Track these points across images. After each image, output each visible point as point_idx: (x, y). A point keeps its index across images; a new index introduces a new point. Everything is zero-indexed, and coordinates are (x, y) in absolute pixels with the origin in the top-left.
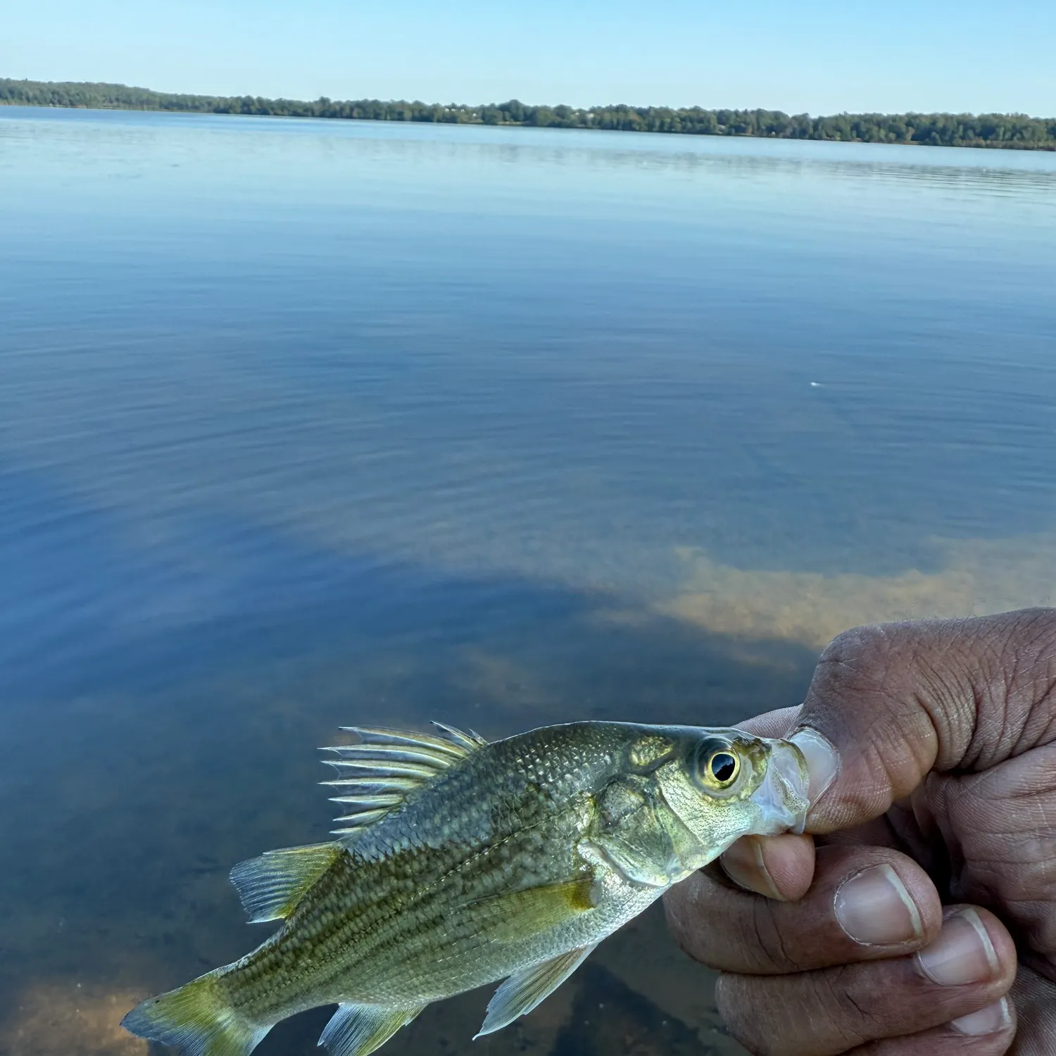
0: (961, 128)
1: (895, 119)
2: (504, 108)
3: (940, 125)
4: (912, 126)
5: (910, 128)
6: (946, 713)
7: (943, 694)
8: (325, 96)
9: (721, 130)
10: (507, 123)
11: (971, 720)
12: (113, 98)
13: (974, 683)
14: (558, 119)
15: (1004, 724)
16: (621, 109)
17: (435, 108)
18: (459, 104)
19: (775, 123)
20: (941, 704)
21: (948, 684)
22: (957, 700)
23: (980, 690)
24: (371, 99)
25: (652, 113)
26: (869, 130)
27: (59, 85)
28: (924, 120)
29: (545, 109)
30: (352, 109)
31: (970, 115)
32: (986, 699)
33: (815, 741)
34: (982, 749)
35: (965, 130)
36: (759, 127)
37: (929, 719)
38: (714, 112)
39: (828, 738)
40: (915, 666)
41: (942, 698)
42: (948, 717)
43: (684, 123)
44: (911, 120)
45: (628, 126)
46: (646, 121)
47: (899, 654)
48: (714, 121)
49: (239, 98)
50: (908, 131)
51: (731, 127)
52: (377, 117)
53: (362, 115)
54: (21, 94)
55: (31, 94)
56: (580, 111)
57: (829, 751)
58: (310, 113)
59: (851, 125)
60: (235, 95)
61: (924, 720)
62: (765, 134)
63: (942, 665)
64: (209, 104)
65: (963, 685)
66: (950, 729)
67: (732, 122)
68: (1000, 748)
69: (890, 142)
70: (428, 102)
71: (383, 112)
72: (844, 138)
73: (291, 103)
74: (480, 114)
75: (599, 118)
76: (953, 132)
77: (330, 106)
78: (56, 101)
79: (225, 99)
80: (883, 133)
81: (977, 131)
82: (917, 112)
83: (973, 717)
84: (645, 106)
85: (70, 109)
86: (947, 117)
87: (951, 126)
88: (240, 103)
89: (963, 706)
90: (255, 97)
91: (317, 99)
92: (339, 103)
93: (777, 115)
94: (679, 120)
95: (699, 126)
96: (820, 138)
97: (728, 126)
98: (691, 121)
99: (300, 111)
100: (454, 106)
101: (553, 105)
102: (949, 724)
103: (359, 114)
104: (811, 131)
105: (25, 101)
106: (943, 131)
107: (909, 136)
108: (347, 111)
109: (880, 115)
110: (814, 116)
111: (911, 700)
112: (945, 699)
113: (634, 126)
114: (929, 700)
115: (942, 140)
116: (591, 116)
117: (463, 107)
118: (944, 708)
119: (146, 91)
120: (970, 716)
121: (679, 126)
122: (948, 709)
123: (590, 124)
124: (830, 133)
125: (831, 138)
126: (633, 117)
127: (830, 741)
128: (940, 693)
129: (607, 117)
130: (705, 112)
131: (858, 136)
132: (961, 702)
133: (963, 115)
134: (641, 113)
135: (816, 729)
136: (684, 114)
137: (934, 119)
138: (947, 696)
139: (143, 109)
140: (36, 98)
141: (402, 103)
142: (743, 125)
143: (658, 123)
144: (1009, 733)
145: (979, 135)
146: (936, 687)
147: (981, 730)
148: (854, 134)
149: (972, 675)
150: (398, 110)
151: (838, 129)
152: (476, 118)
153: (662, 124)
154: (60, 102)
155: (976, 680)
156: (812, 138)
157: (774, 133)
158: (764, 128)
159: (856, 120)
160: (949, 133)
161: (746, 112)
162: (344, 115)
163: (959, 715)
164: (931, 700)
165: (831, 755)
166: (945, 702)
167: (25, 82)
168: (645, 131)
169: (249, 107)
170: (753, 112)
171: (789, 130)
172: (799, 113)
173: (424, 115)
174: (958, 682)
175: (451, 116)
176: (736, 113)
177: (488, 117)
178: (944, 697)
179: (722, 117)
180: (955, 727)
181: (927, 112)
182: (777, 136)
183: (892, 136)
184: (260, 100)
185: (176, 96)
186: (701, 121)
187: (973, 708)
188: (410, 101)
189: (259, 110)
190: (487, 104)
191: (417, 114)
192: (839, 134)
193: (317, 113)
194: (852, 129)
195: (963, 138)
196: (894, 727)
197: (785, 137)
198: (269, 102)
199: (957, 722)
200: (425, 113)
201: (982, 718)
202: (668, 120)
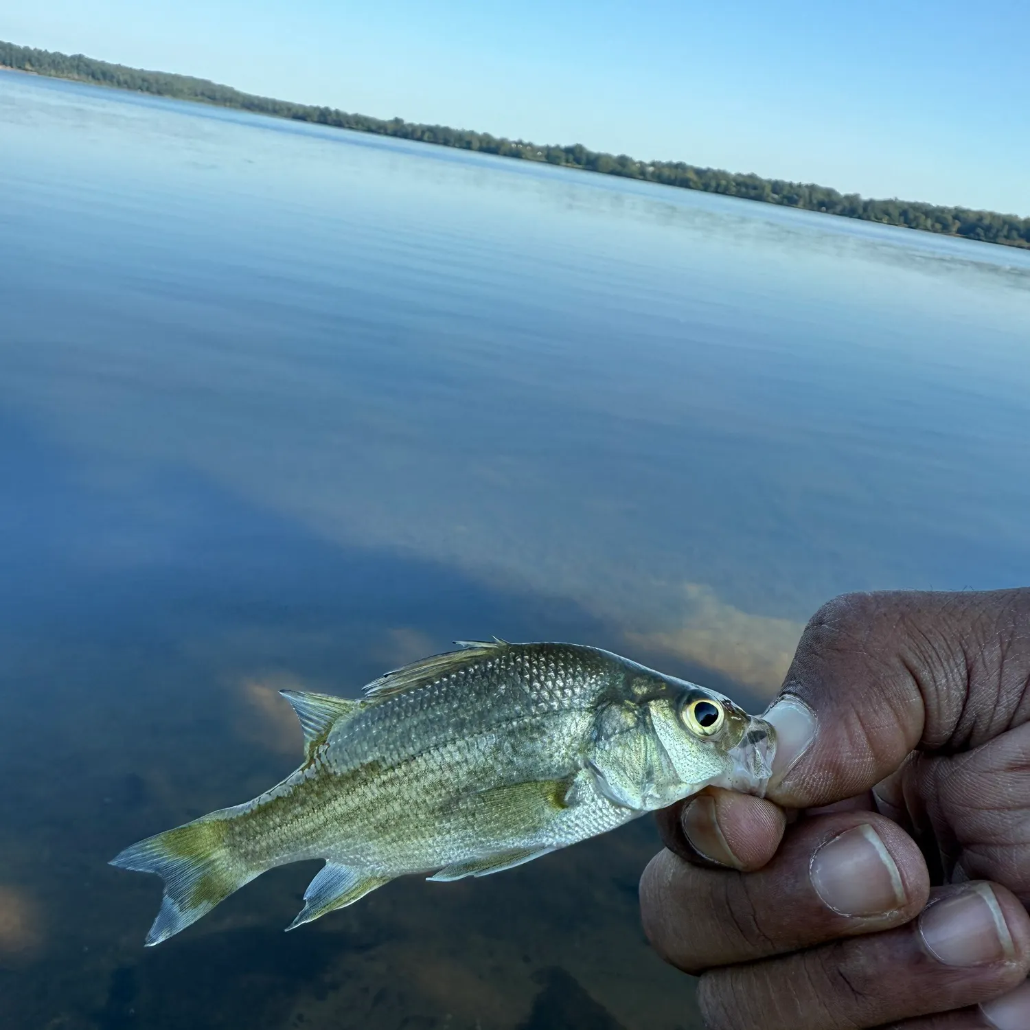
0: (1006, 227)
1: (942, 210)
2: (569, 151)
3: (986, 222)
4: (959, 220)
5: (957, 221)
6: (933, 677)
7: (930, 657)
8: (400, 117)
9: (773, 199)
10: (569, 164)
11: (961, 687)
12: (199, 91)
13: (966, 647)
14: (619, 168)
15: (999, 691)
16: (680, 166)
17: (503, 142)
18: (526, 141)
19: (826, 200)
20: (928, 668)
21: (936, 646)
22: (945, 664)
23: (971, 655)
24: (443, 124)
25: (710, 174)
26: (916, 218)
27: (151, 73)
28: (971, 215)
29: (608, 157)
30: (423, 132)
31: (1016, 216)
32: (979, 666)
33: (794, 707)
34: (975, 722)
35: (1010, 230)
36: (811, 201)
37: (915, 682)
38: (769, 182)
39: (807, 703)
40: (902, 626)
41: (929, 661)
42: (935, 682)
43: (739, 187)
44: (958, 214)
45: (684, 183)
46: (703, 181)
47: (885, 615)
48: (768, 189)
49: (317, 108)
50: (954, 224)
51: (785, 197)
52: (446, 143)
53: (432, 140)
54: (112, 77)
55: (122, 78)
56: (641, 163)
57: (807, 715)
58: (382, 131)
59: (901, 211)
60: (315, 105)
61: (910, 683)
62: (815, 209)
63: (931, 627)
64: (289, 109)
65: (952, 648)
66: (938, 696)
67: (785, 193)
68: (996, 718)
69: (935, 232)
70: (497, 135)
71: (452, 140)
72: (892, 223)
73: (366, 119)
74: (546, 152)
75: (657, 172)
76: (998, 231)
77: (403, 126)
78: (144, 89)
79: (304, 107)
80: (929, 223)
81: (1022, 232)
82: (965, 206)
83: (964, 685)
84: (704, 166)
85: (156, 96)
86: (993, 216)
87: (996, 225)
88: (318, 113)
89: (952, 671)
90: (333, 108)
91: (391, 118)
92: (411, 125)
93: (830, 193)
94: (734, 184)
95: (753, 193)
96: (868, 219)
97: (781, 195)
98: (747, 186)
99: (374, 127)
100: (520, 143)
101: (616, 153)
102: (937, 689)
103: (428, 138)
104: (860, 211)
105: (116, 84)
106: (988, 229)
107: (954, 229)
108: (419, 134)
109: (929, 205)
110: (865, 197)
111: (895, 661)
112: (933, 663)
113: (691, 184)
114: (915, 662)
115: (986, 235)
116: (651, 169)
117: (530, 145)
118: (931, 672)
119: (231, 90)
120: (960, 683)
121: (734, 189)
122: (936, 673)
123: (648, 177)
124: (879, 216)
125: (879, 220)
126: (691, 175)
127: (809, 705)
128: (926, 655)
129: (666, 172)
130: (761, 180)
131: (905, 222)
132: (950, 668)
133: (1010, 216)
134: (699, 172)
135: (796, 694)
136: (741, 179)
137: (980, 216)
138: (934, 659)
139: (225, 106)
140: (126, 82)
141: (472, 133)
142: (795, 197)
143: (713, 184)
144: (1004, 701)
145: (1021, 236)
146: (923, 649)
147: (974, 698)
148: (902, 219)
149: (963, 639)
150: (467, 139)
151: (887, 213)
152: (541, 156)
153: (718, 185)
154: (148, 90)
155: (967, 645)
156: (860, 218)
157: (824, 208)
158: (815, 202)
159: (906, 207)
160: (994, 231)
161: (800, 186)
162: (415, 137)
163: (947, 681)
164: (917, 662)
165: (809, 720)
166: (932, 665)
167: (118, 67)
168: (701, 190)
169: (325, 117)
170: (807, 186)
171: (839, 208)
172: (851, 192)
173: (491, 147)
174: (948, 645)
175: (517, 152)
176: (791, 185)
177: (552, 156)
178: (932, 660)
179: (777, 187)
180: (943, 694)
181: (975, 207)
182: (826, 212)
183: (938, 226)
184: (337, 113)
185: (258, 98)
186: (755, 188)
187: (964, 673)
188: (480, 131)
189: (335, 121)
190: (553, 145)
191: (484, 145)
192: (887, 217)
193: (389, 131)
194: (901, 215)
195: (1007, 237)
196: (875, 689)
197: (834, 213)
198: (346, 116)
199: (945, 688)
200: (493, 146)
201: (975, 685)
202: (723, 182)
